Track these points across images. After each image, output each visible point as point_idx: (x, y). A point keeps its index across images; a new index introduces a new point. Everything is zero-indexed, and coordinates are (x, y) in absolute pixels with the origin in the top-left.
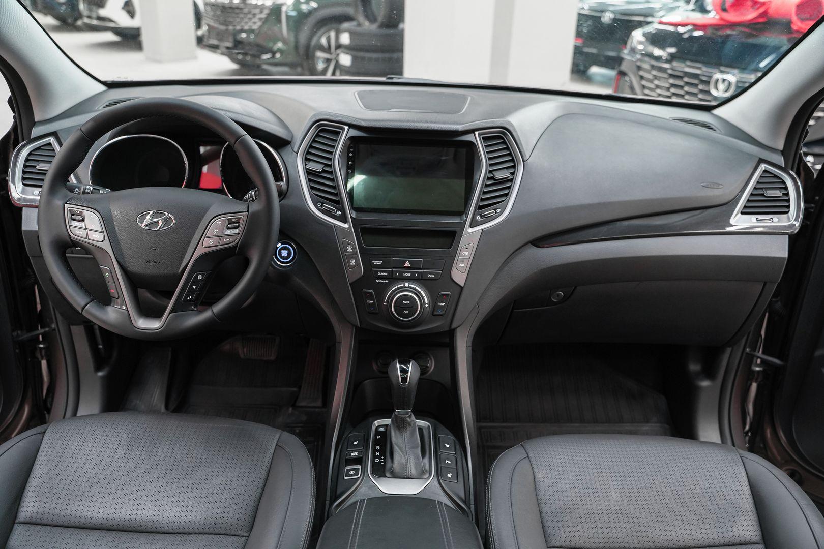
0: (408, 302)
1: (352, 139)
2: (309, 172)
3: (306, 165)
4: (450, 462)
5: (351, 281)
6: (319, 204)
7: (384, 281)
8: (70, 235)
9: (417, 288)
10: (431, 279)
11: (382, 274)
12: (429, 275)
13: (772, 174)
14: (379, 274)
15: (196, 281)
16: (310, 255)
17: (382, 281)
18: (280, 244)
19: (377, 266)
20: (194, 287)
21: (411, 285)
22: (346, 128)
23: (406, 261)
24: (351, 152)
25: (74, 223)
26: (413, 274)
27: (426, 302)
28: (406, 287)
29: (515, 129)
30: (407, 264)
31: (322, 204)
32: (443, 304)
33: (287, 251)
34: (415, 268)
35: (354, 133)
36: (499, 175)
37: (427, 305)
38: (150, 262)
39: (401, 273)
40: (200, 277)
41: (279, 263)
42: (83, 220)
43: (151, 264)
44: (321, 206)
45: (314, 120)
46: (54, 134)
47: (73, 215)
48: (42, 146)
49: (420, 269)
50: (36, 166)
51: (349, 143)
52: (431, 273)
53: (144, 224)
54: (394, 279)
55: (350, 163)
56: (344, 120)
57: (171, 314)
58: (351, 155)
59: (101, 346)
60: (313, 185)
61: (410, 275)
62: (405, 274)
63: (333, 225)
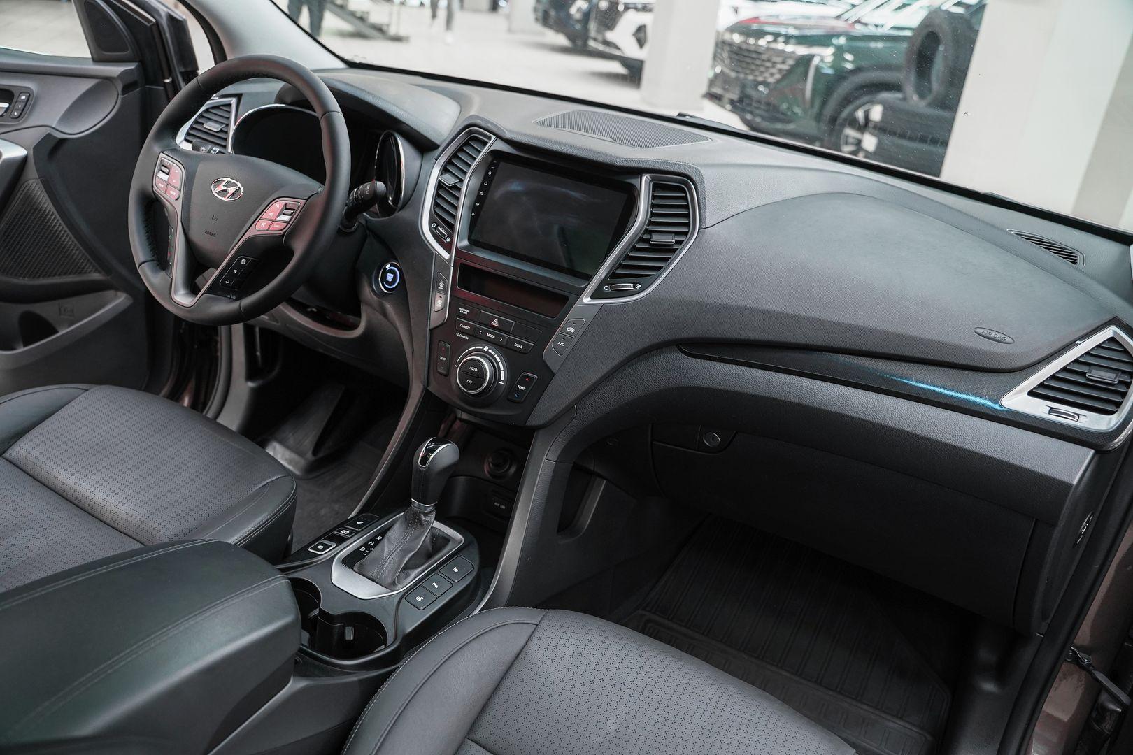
0: (476, 370)
1: (495, 154)
2: (440, 185)
3: (441, 175)
4: (436, 586)
5: (431, 327)
6: (434, 225)
7: (464, 337)
8: (153, 187)
9: (496, 356)
10: (517, 350)
11: (465, 327)
12: (516, 345)
13: (1123, 347)
14: (461, 325)
15: (239, 266)
16: (408, 286)
17: (462, 336)
18: (389, 265)
19: (463, 316)
20: (236, 271)
21: (490, 351)
22: (493, 137)
23: (495, 318)
24: (491, 170)
25: (161, 175)
26: (498, 337)
27: (502, 378)
28: (484, 352)
29: (702, 182)
30: (495, 323)
31: (437, 226)
32: (524, 388)
33: (392, 275)
34: (503, 331)
35: (501, 146)
36: (657, 239)
37: (501, 383)
38: (207, 232)
39: (485, 332)
40: (244, 262)
41: (383, 288)
42: (168, 174)
43: (209, 235)
44: (436, 228)
45: (466, 123)
46: (239, 97)
47: (163, 166)
48: (222, 105)
49: (508, 333)
50: (203, 124)
51: (490, 159)
52: (519, 343)
54: (475, 337)
55: (486, 183)
56: (494, 129)
57: (205, 294)
58: (490, 173)
59: (258, 354)
60: (439, 201)
61: (494, 337)
62: (488, 335)
63: (434, 252)
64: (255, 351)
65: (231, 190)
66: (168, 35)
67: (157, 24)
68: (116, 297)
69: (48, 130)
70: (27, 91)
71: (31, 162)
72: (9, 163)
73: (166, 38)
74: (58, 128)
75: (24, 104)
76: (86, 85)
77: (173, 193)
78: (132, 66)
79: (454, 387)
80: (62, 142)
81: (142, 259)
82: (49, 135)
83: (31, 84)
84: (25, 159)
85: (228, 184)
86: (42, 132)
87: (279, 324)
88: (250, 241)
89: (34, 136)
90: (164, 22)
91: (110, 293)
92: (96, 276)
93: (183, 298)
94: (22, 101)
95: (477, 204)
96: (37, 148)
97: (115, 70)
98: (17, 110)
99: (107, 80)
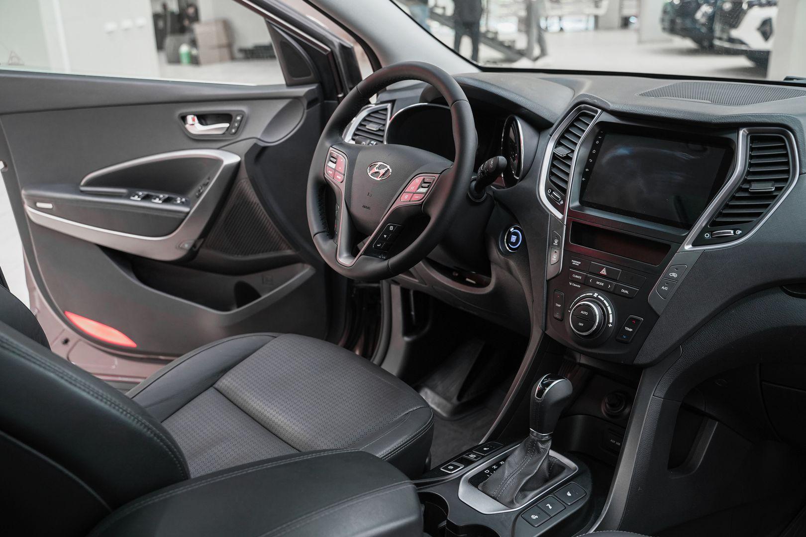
0: (586, 313)
1: (601, 125)
2: (555, 157)
3: (556, 148)
4: (550, 507)
5: (548, 278)
6: (549, 191)
7: (576, 286)
8: (324, 174)
9: (605, 301)
10: (624, 295)
11: (577, 276)
12: (623, 291)
14: (574, 276)
15: (388, 232)
16: (528, 245)
17: (574, 285)
18: (513, 229)
19: (575, 267)
20: (385, 236)
21: (599, 297)
22: (599, 111)
23: (604, 267)
24: (599, 140)
25: (331, 164)
26: (606, 284)
27: (611, 321)
28: (594, 298)
29: (801, 130)
30: (604, 272)
31: (552, 191)
32: (631, 330)
33: (516, 237)
34: (611, 278)
35: (606, 118)
36: (756, 187)
37: (610, 325)
38: (364, 207)
39: (595, 280)
40: (391, 228)
41: (508, 248)
42: (335, 163)
43: (365, 209)
44: (551, 193)
45: (576, 101)
46: (393, 102)
47: (332, 157)
48: (381, 110)
49: (615, 280)
50: (365, 126)
51: (597, 131)
52: (625, 289)
53: (371, 172)
54: (586, 285)
55: (594, 151)
56: (600, 104)
57: (362, 256)
58: (597, 142)
59: (413, 313)
60: (555, 171)
61: (603, 284)
62: (598, 283)
63: (550, 213)
64: (410, 310)
65: (382, 171)
66: (340, 60)
67: (332, 53)
68: (303, 268)
69: (254, 141)
70: (241, 113)
71: (243, 165)
72: (228, 167)
73: (339, 63)
74: (262, 139)
75: (239, 123)
76: (282, 104)
77: (339, 177)
78: (313, 87)
79: (568, 330)
80: (264, 149)
81: (316, 230)
82: (255, 145)
83: (243, 108)
84: (239, 165)
85: (380, 167)
86: (251, 143)
87: (427, 286)
88: (397, 211)
89: (245, 146)
90: (337, 50)
91: (300, 265)
92: (289, 252)
93: (345, 260)
94: (237, 121)
95: (587, 170)
96: (247, 155)
97: (301, 91)
98: (234, 128)
99: (296, 99)
